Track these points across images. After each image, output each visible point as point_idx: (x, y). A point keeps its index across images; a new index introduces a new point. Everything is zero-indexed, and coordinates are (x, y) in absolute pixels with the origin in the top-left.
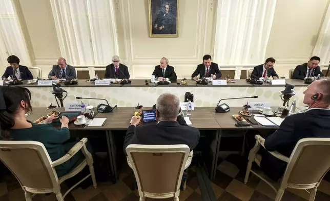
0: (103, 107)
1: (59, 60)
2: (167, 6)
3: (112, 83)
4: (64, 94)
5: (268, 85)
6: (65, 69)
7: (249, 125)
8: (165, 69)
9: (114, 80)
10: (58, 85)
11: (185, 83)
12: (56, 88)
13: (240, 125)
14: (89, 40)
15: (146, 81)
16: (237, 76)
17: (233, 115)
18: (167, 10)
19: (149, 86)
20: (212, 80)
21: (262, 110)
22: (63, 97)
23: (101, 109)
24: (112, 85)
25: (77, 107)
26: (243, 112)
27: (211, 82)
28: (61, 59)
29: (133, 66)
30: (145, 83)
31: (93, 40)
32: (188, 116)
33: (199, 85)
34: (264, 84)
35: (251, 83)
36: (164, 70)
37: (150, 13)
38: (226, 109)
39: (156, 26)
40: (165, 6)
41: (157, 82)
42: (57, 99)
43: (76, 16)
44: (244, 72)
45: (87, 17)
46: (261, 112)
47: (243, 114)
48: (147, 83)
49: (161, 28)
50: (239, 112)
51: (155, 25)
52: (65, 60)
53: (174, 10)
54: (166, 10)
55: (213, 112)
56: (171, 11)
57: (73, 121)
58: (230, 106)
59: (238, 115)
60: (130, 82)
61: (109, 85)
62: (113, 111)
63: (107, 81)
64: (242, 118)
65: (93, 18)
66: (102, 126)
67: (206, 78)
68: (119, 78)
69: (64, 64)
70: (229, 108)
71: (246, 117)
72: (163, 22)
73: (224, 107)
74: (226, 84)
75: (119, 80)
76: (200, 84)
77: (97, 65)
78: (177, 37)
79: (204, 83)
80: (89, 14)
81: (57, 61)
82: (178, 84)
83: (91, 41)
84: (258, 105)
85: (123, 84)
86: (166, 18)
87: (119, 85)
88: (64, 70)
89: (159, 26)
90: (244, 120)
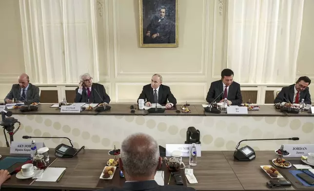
0: (63, 149)
1: (22, 77)
2: (163, 10)
3: (84, 109)
4: (16, 125)
5: (307, 114)
6: (26, 89)
7: (289, 185)
8: (158, 89)
9: (87, 106)
10: (10, 113)
11: (188, 110)
12: (6, 117)
13: (274, 185)
14: (61, 51)
15: (132, 107)
16: (261, 100)
17: (262, 167)
18: (163, 14)
19: (136, 115)
20: (226, 106)
21: (305, 157)
22: (14, 130)
23: (61, 153)
24: (83, 112)
25: (27, 148)
26: (277, 161)
27: (225, 109)
28: (24, 75)
29: (117, 84)
30: (130, 110)
31: (67, 53)
32: (191, 167)
33: (208, 114)
34: (300, 113)
35: (282, 111)
36: (155, 90)
37: (141, 18)
38: (250, 155)
39: (149, 34)
40: (160, 10)
41: (147, 108)
42: (6, 131)
43: (49, 23)
44: (269, 94)
45: (62, 24)
46: (305, 161)
47: (277, 164)
48: (133, 110)
49: (155, 36)
50: (271, 161)
51: (147, 33)
52: (28, 78)
53: (172, 15)
54: (161, 15)
55: (230, 159)
56: (169, 16)
57: (15, 172)
58: (255, 150)
59: (270, 166)
60: (108, 108)
61: (79, 112)
62: (78, 155)
63: (78, 106)
64: (277, 172)
65: (68, 26)
66: (57, 181)
67: (218, 104)
68: (94, 103)
69: (27, 82)
70: (254, 154)
71: (282, 170)
72: (158, 29)
73: (247, 152)
74: (246, 112)
75: (94, 105)
76: (209, 112)
77: (68, 83)
78: (177, 47)
79: (215, 111)
80: (65, 21)
81: (19, 77)
82: (178, 112)
83: (64, 53)
84: (298, 149)
85: (99, 111)
86: (161, 24)
87: (94, 113)
88: (24, 90)
89: (152, 34)
90: (280, 176)
